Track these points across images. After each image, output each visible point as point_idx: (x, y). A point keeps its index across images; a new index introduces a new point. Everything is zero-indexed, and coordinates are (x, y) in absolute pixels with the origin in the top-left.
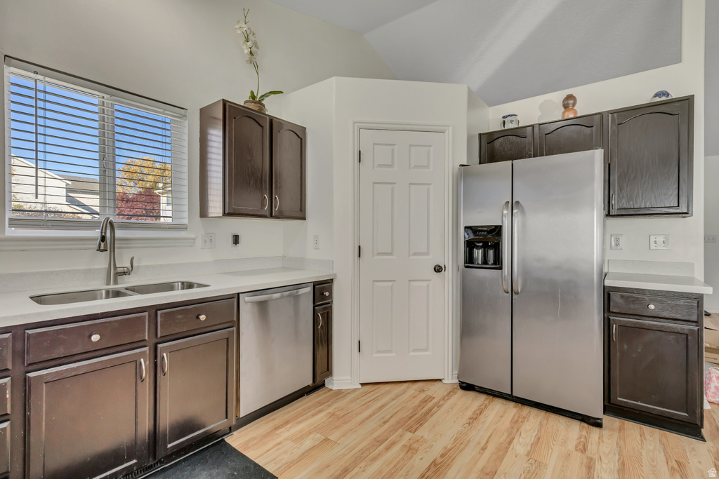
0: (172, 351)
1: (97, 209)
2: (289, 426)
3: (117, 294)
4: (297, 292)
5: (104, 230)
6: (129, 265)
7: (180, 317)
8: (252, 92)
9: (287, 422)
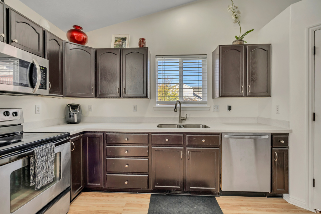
0: (192, 151)
1: (201, 97)
2: (249, 208)
3: (180, 127)
4: (261, 137)
5: (176, 105)
6: (185, 117)
7: (194, 138)
8: (236, 37)
9: (249, 206)
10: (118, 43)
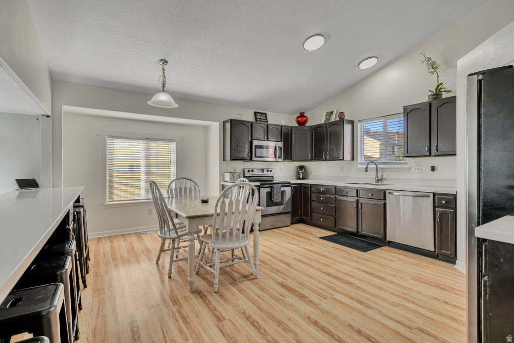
0: (363, 203)
6: (381, 177)
10: (327, 117)
